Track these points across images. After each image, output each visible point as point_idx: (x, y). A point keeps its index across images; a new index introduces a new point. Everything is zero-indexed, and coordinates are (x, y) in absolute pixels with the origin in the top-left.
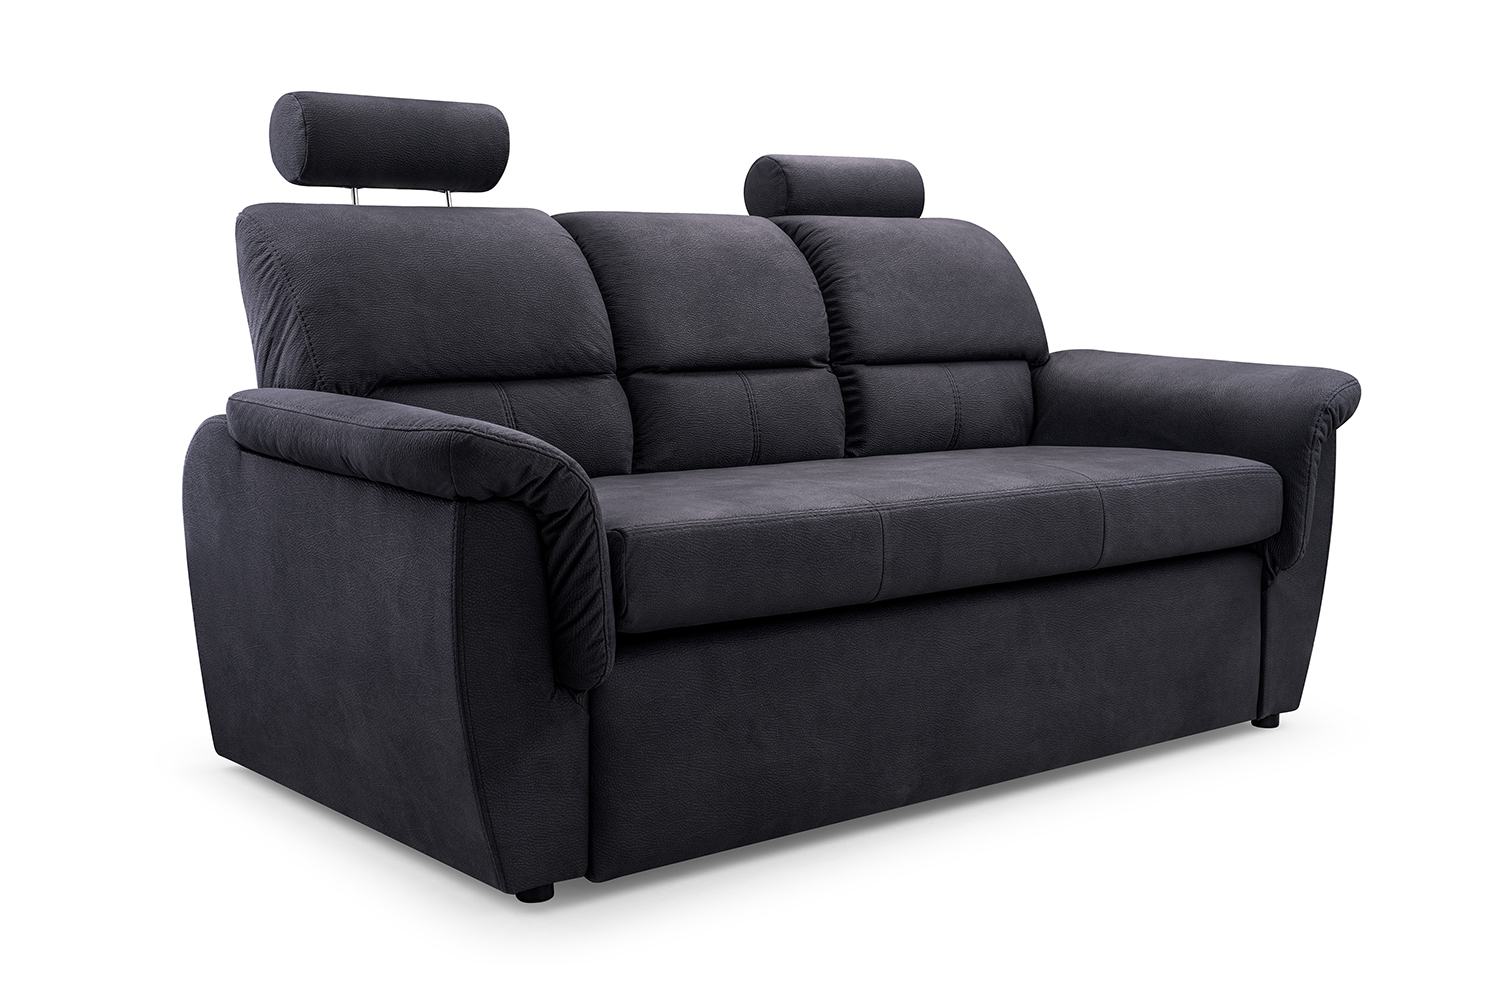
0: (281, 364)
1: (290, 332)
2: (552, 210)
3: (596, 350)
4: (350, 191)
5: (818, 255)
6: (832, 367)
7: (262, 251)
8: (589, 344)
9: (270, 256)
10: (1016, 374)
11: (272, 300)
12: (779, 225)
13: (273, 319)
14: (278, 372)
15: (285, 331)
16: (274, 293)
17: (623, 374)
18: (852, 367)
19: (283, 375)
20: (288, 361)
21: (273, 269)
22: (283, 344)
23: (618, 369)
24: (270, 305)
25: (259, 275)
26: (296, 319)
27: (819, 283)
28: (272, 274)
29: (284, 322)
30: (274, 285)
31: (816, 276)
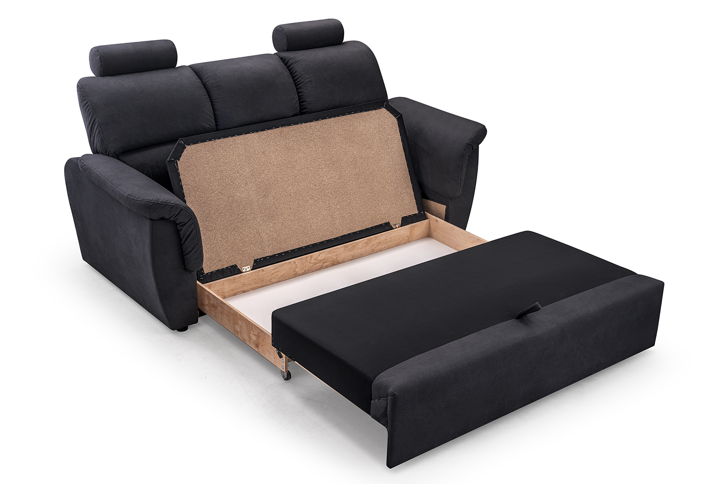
1: (96, 132)
2: (188, 65)
3: (208, 126)
5: (295, 72)
7: (85, 100)
8: (205, 124)
9: (87, 102)
11: (90, 118)
12: (281, 59)
13: (90, 126)
15: (95, 130)
16: (90, 116)
20: (97, 140)
21: (89, 107)
22: (95, 134)
24: (89, 119)
25: (85, 108)
26: (98, 127)
27: (295, 84)
28: (89, 110)
29: (95, 126)
30: (90, 113)
31: (294, 81)
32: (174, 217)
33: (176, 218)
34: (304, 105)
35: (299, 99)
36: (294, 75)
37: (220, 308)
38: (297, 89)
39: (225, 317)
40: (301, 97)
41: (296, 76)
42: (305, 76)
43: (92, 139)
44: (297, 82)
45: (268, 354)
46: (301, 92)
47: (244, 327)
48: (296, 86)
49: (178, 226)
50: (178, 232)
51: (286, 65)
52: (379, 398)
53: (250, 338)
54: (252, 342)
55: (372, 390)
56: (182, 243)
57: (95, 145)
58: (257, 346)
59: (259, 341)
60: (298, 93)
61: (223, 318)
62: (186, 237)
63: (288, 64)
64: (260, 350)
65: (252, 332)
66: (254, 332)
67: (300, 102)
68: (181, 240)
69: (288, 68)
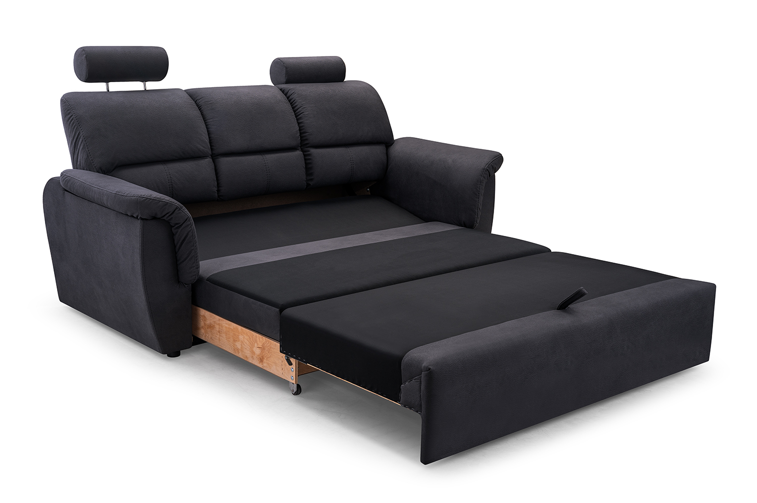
0: (79, 159)
1: (80, 146)
2: (184, 89)
3: (202, 148)
4: (105, 83)
5: (295, 103)
6: (301, 149)
7: (69, 113)
8: (199, 146)
9: (72, 116)
10: (379, 150)
11: (74, 133)
12: (281, 90)
13: (74, 141)
14: (79, 160)
15: (79, 145)
16: (74, 130)
17: (214, 157)
18: (308, 149)
19: (80, 163)
20: (81, 157)
21: (73, 121)
22: (79, 150)
23: (212, 154)
25: (69, 123)
26: (83, 140)
27: (295, 114)
28: (73, 123)
29: (79, 141)
30: (74, 127)
31: (294, 111)
32: (168, 215)
33: (170, 217)
34: (305, 136)
35: (300, 130)
36: (294, 106)
37: (217, 327)
38: (297, 120)
39: (224, 335)
40: (302, 128)
41: (296, 106)
42: (306, 106)
43: (76, 156)
44: (297, 113)
45: (274, 367)
46: (301, 123)
47: (246, 341)
48: (296, 117)
49: (173, 229)
50: (172, 236)
51: (286, 95)
52: (411, 379)
53: (253, 353)
54: (255, 357)
55: (402, 370)
56: (177, 250)
57: (78, 163)
58: (261, 360)
59: (264, 354)
60: (299, 123)
61: (221, 338)
62: (181, 241)
63: (288, 95)
64: (265, 365)
65: (256, 345)
66: (258, 344)
67: (301, 134)
68: (175, 247)
69: (288, 98)
